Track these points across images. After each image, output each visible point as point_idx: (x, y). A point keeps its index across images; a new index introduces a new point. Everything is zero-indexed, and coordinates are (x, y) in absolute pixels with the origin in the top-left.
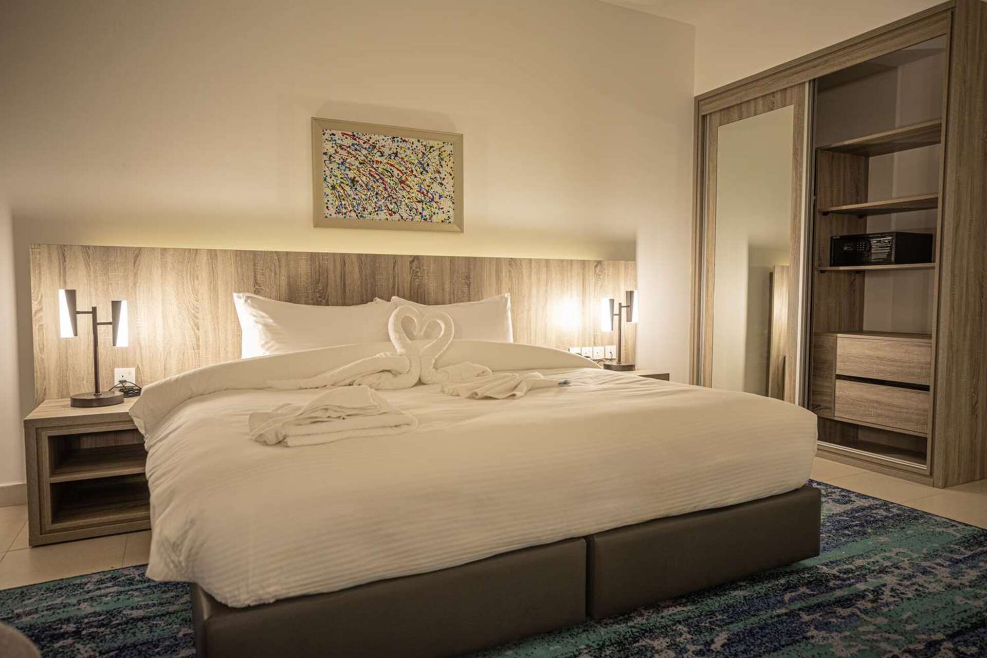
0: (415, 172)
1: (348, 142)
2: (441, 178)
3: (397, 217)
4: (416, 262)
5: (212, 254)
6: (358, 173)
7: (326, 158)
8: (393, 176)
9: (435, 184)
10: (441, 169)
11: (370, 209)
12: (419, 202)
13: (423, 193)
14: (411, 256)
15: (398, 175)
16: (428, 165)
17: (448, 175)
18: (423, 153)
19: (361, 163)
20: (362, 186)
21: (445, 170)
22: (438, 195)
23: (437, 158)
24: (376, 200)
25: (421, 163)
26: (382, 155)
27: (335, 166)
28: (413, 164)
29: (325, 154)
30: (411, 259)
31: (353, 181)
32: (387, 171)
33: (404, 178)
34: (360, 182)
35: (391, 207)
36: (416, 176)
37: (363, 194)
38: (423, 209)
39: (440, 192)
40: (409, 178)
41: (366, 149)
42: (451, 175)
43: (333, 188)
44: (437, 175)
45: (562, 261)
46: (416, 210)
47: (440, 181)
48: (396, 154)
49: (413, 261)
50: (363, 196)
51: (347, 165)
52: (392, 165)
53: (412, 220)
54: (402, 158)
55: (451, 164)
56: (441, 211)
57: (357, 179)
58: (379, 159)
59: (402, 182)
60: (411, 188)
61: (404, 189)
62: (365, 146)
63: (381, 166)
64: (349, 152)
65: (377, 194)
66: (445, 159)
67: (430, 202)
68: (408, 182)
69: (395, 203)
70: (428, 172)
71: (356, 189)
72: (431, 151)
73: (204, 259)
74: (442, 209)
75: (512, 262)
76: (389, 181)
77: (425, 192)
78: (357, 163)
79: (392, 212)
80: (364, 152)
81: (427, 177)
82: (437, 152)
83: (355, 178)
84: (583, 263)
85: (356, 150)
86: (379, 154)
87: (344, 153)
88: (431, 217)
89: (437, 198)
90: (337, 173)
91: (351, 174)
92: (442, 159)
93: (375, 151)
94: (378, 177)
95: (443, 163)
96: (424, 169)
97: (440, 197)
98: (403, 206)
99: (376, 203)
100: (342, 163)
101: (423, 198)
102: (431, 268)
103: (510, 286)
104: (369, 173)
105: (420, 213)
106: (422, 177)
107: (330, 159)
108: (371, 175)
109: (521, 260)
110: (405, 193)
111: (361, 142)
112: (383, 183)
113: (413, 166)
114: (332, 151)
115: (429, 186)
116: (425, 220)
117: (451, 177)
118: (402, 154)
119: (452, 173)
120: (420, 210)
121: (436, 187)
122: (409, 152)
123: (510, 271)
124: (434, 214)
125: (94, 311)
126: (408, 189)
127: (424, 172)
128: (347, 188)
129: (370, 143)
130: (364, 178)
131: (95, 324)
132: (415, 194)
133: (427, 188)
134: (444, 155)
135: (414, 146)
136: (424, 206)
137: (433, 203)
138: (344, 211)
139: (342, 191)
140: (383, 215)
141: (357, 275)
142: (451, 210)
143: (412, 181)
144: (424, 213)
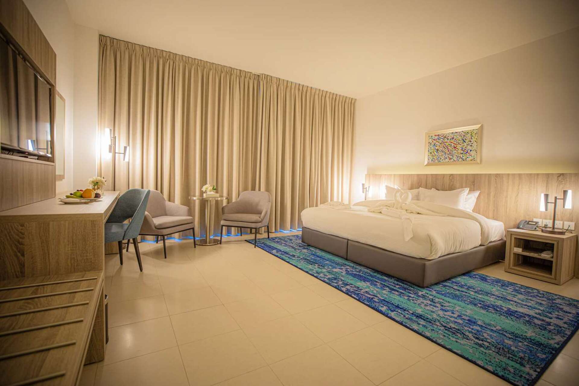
0: (460, 143)
1: (437, 137)
2: (471, 143)
3: (452, 160)
4: (452, 176)
5: (395, 175)
6: (439, 147)
7: (429, 144)
8: (451, 146)
9: (469, 146)
10: (471, 140)
11: (442, 158)
12: (461, 154)
13: (463, 150)
15: (453, 145)
16: (466, 139)
17: (475, 142)
18: (464, 136)
19: (440, 144)
20: (440, 151)
21: (474, 140)
22: (469, 150)
23: (470, 136)
24: (445, 155)
25: (463, 139)
26: (448, 139)
27: (432, 146)
28: (460, 140)
29: (429, 143)
30: (450, 175)
31: (437, 150)
32: (450, 145)
33: (456, 146)
34: (440, 150)
35: (450, 157)
36: (460, 145)
37: (440, 153)
38: (463, 156)
39: (471, 149)
40: (458, 146)
41: (442, 139)
42: (476, 141)
43: (431, 153)
44: (469, 143)
46: (460, 157)
47: (470, 144)
48: (453, 138)
49: (450, 176)
50: (441, 155)
51: (436, 145)
52: (451, 142)
53: (458, 161)
54: (455, 139)
55: (476, 137)
56: (471, 156)
57: (439, 149)
58: (447, 141)
59: (455, 148)
60: (458, 149)
61: (455, 150)
62: (442, 137)
63: (447, 143)
64: (437, 141)
65: (445, 153)
66: (474, 136)
67: (466, 153)
68: (457, 147)
69: (452, 155)
70: (465, 142)
71: (438, 152)
72: (468, 134)
73: (393, 177)
74: (471, 155)
75: (497, 175)
76: (450, 148)
77: (464, 150)
78: (439, 144)
79: (450, 159)
80: (442, 140)
81: (465, 144)
82: (470, 134)
83: (438, 149)
85: (439, 139)
86: (447, 139)
87: (435, 141)
88: (466, 159)
89: (469, 152)
90: (432, 148)
91: (437, 148)
92: (472, 136)
93: (446, 138)
94: (446, 147)
95: (472, 137)
96: (464, 141)
97: (471, 151)
98: (455, 156)
99: (445, 156)
100: (434, 145)
101: (463, 152)
104: (443, 147)
105: (462, 158)
106: (463, 144)
107: (430, 144)
108: (444, 147)
109: (502, 174)
110: (456, 151)
111: (441, 137)
112: (448, 149)
113: (459, 141)
114: (431, 142)
115: (466, 147)
116: (464, 160)
117: (476, 142)
118: (455, 137)
119: (476, 140)
120: (462, 157)
121: (469, 147)
122: (458, 136)
123: (496, 179)
124: (468, 157)
125: (366, 188)
126: (457, 150)
127: (464, 142)
128: (435, 153)
129: (444, 136)
130: (441, 149)
131: (366, 191)
132: (460, 151)
133: (465, 148)
134: (473, 134)
135: (460, 134)
136: (464, 155)
137: (467, 153)
138: (434, 160)
139: (434, 154)
140: (447, 160)
141: (431, 180)
142: (475, 155)
143: (459, 147)
144: (463, 158)
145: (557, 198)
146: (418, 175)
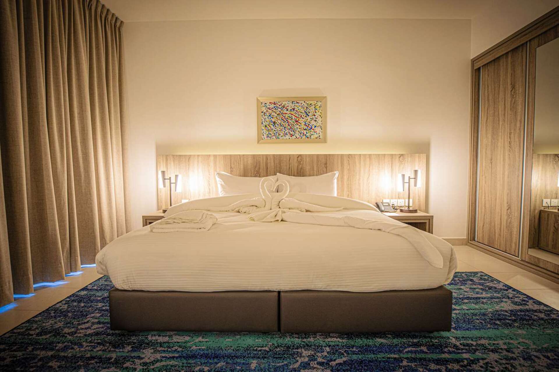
0: (303, 117)
1: (273, 106)
2: (315, 118)
3: (294, 137)
4: (300, 157)
5: (215, 156)
6: (276, 119)
7: (263, 114)
8: (292, 119)
9: (313, 121)
10: (315, 114)
11: (282, 134)
12: (305, 130)
13: (307, 125)
14: (298, 155)
15: (295, 118)
16: (309, 113)
17: (319, 116)
18: (307, 107)
19: (278, 115)
20: (278, 125)
21: (317, 114)
22: (314, 126)
23: (314, 109)
24: (284, 130)
25: (306, 112)
26: (287, 110)
27: (266, 117)
28: (302, 113)
29: (262, 112)
30: (298, 156)
31: (274, 123)
32: (290, 117)
33: (297, 120)
34: (278, 123)
35: (291, 133)
36: (303, 118)
37: (278, 128)
38: (307, 133)
39: (315, 124)
40: (300, 120)
41: (280, 108)
42: (320, 116)
43: (266, 126)
44: (313, 117)
45: (379, 155)
46: (303, 133)
47: (315, 119)
48: (294, 109)
49: (298, 157)
50: (279, 129)
51: (272, 116)
52: (292, 114)
53: (301, 138)
54: (297, 111)
55: (320, 111)
56: (316, 133)
57: (276, 122)
58: (286, 112)
59: (297, 121)
60: (301, 124)
61: (298, 124)
62: (280, 107)
63: (287, 115)
64: (272, 110)
65: (285, 128)
66: (317, 109)
67: (310, 129)
68: (299, 121)
69: (293, 131)
70: (309, 116)
71: (275, 126)
72: (311, 106)
73: (212, 158)
74: (316, 132)
75: (349, 156)
76: (290, 122)
77: (308, 125)
78: (276, 115)
79: (292, 135)
80: (279, 110)
81: (309, 118)
82: (314, 106)
83: (275, 121)
84: (392, 155)
85: (276, 109)
86: (286, 110)
87: (270, 111)
88: (310, 136)
89: (313, 127)
90: (267, 120)
91: (273, 120)
92: (316, 109)
93: (284, 109)
94: (285, 120)
95: (316, 111)
96: (307, 114)
97: (315, 127)
98: (297, 132)
99: (284, 132)
100: (270, 116)
101: (307, 128)
102: (307, 160)
103: (349, 168)
104: (282, 119)
105: (305, 135)
106: (306, 118)
107: (264, 114)
108: (282, 120)
109: (355, 155)
110: (298, 126)
111: (278, 106)
112: (287, 123)
113: (302, 114)
114: (265, 111)
115: (309, 122)
116: (308, 138)
117: (320, 117)
118: (296, 109)
119: (321, 115)
120: (305, 133)
121: (313, 122)
122: (300, 108)
123: (348, 160)
124: (312, 135)
125: (170, 179)
126: (299, 124)
127: (307, 116)
128: (272, 126)
129: (282, 105)
130: (279, 121)
131: (170, 183)
132: (303, 126)
133: (309, 123)
134: (317, 107)
135: (302, 105)
136: (307, 132)
137: (312, 130)
138: (270, 136)
139: (269, 128)
140: (288, 137)
141: (273, 164)
142: (321, 133)
143: (301, 121)
144: (307, 135)
145: (411, 177)
146: (254, 156)
